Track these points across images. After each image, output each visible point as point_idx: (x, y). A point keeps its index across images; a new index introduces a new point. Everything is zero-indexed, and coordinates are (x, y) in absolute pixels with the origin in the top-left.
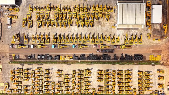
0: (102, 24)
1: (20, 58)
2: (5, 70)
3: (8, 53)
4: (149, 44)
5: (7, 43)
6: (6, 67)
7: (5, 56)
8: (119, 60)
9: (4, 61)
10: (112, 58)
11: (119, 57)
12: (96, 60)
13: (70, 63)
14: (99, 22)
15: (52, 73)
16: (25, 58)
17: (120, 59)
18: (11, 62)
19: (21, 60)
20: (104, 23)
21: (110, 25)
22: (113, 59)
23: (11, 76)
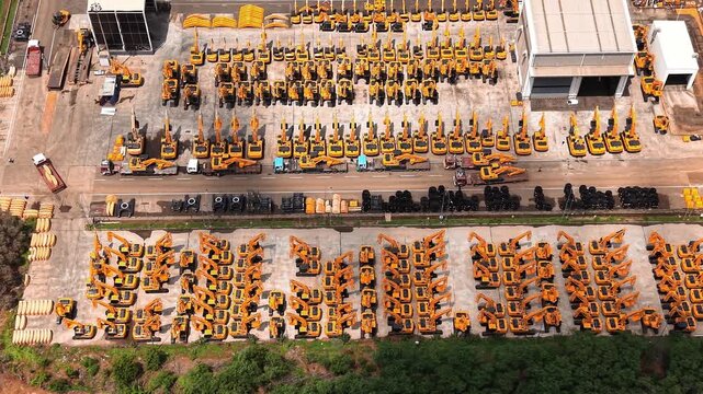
0: (470, 95)
1: (139, 209)
2: (67, 254)
3: (88, 193)
4: (668, 153)
5: (89, 162)
6: (75, 242)
7: (72, 204)
8: (556, 209)
9: (69, 221)
10: (524, 202)
11: (556, 201)
12: (459, 211)
13: (351, 223)
14: (458, 91)
15: (270, 261)
16: (158, 209)
17: (562, 206)
18: (96, 225)
19: (139, 218)
20: (477, 94)
21: (502, 99)
22: (530, 208)
23: (87, 274)
